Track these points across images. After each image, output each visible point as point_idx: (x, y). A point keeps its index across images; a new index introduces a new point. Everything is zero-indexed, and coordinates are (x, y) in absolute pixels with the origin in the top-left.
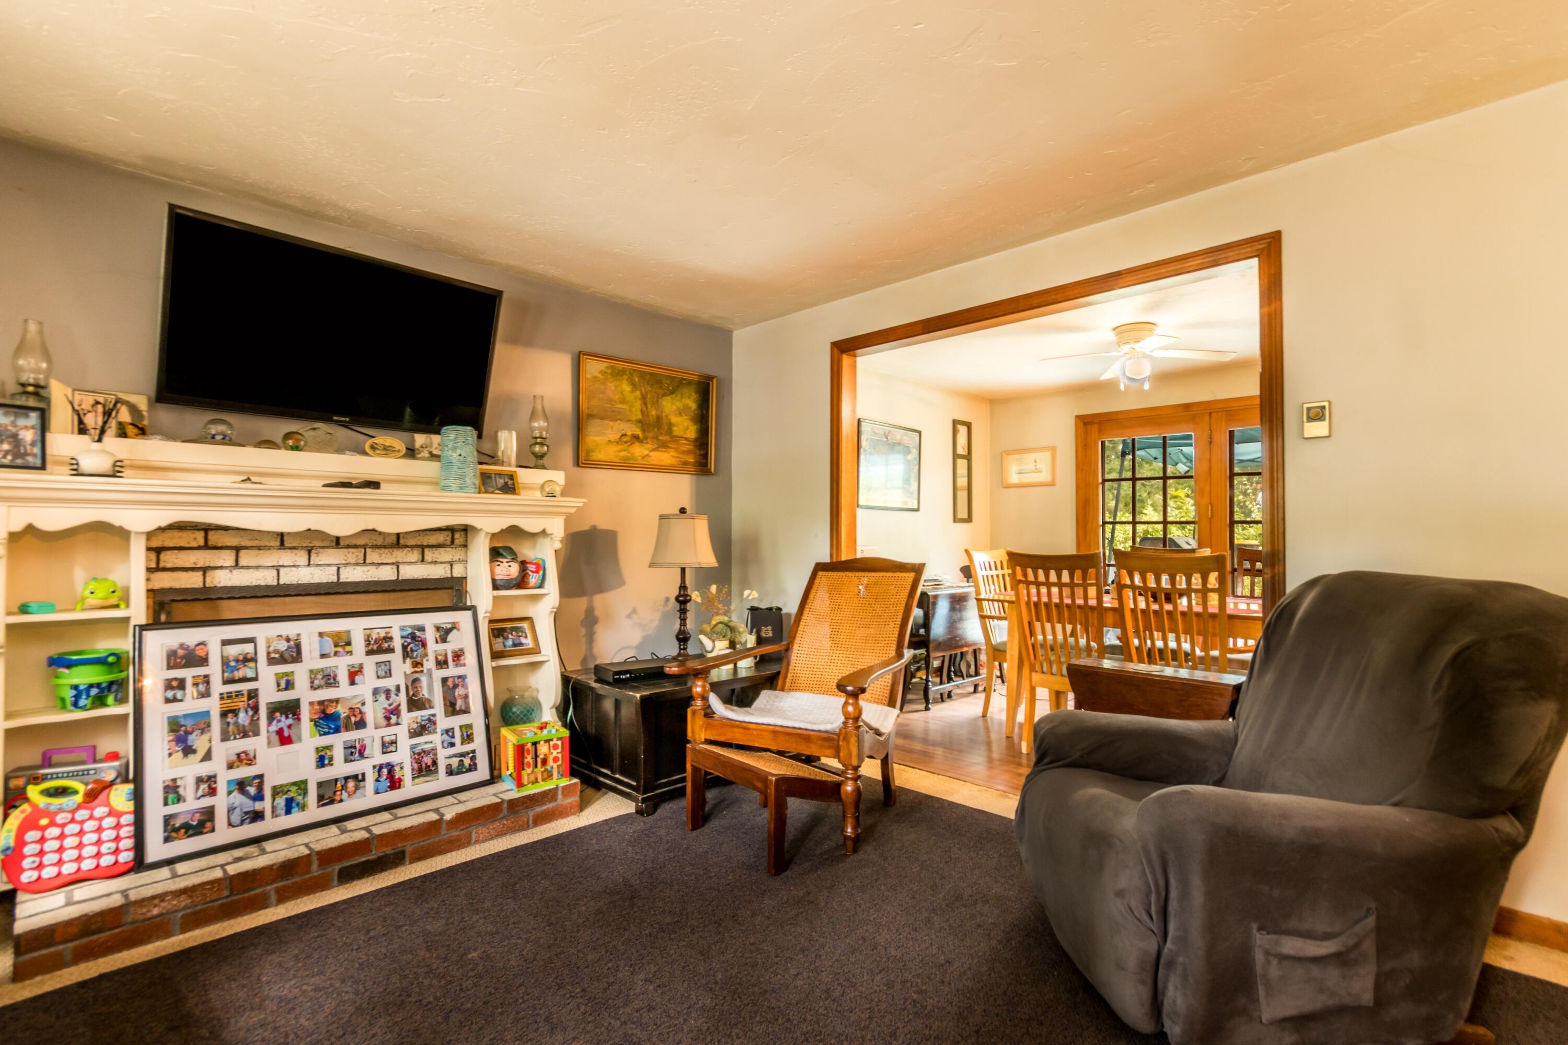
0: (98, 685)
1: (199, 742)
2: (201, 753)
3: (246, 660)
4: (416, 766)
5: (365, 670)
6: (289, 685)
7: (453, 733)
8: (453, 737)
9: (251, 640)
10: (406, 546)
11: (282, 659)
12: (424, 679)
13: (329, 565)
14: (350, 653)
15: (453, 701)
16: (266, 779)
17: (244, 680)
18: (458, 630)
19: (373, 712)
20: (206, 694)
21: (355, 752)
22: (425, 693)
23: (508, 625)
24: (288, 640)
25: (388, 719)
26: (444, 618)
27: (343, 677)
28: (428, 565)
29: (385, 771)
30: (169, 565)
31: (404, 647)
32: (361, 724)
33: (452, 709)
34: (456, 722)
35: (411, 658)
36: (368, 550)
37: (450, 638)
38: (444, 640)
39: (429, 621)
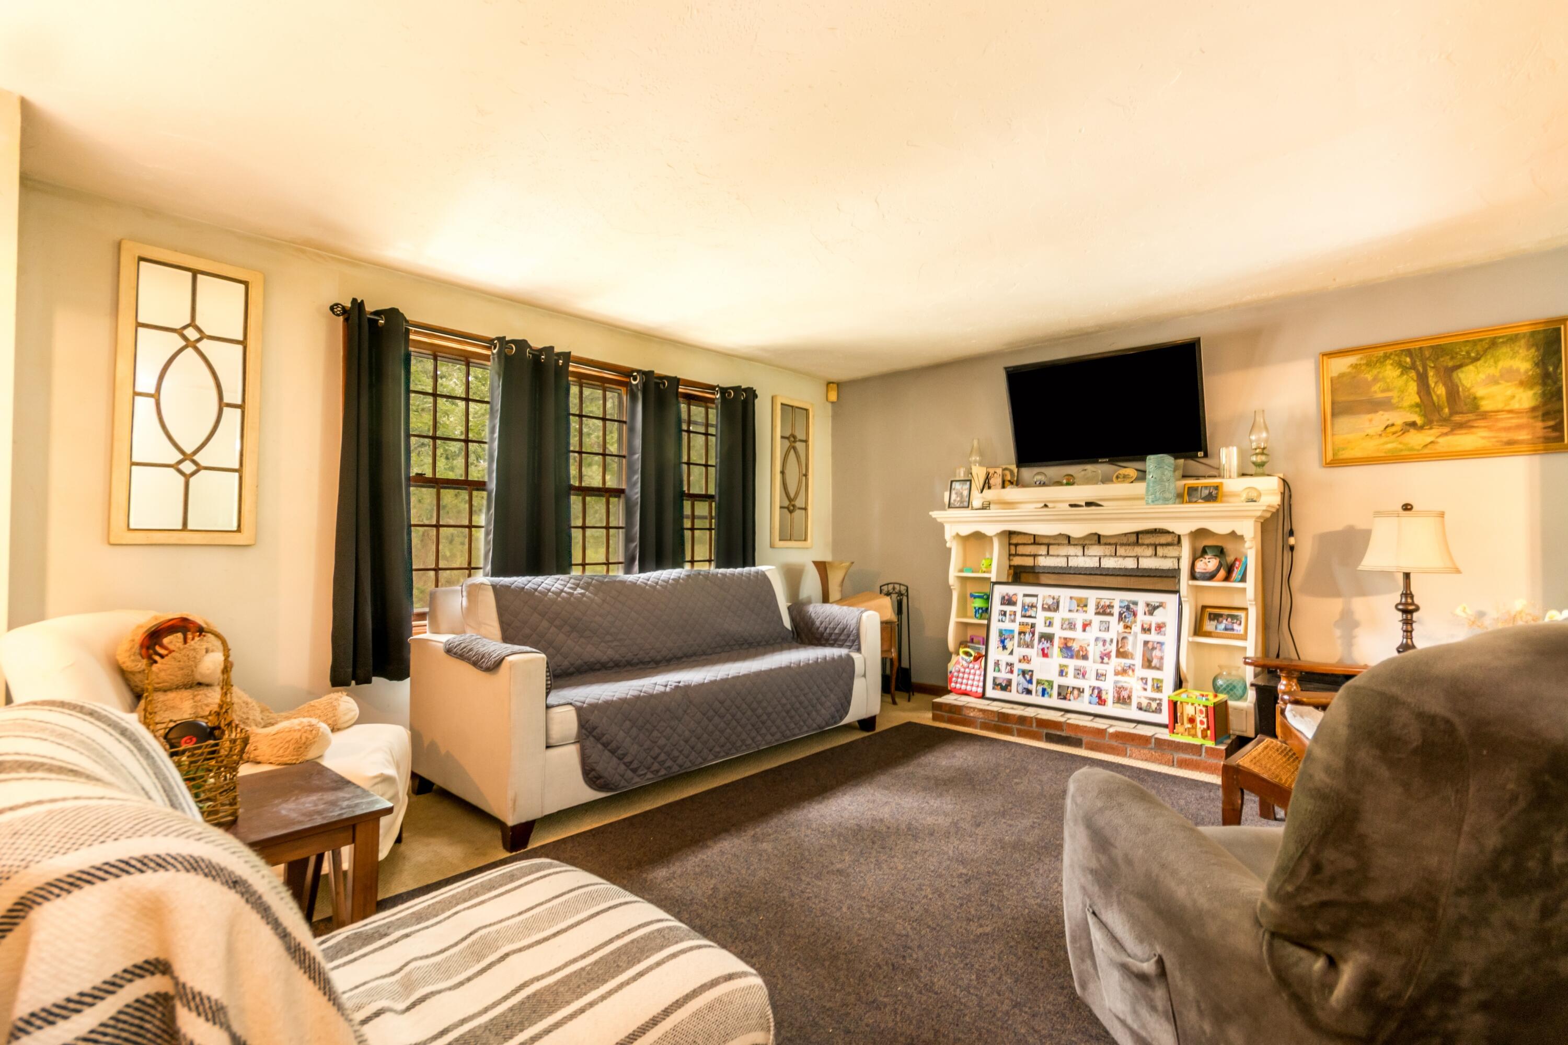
0: (982, 608)
1: (1008, 643)
2: (1009, 650)
3: (1033, 606)
4: (1116, 695)
5: (1093, 624)
6: (1050, 624)
7: (1146, 681)
8: (1146, 683)
9: (1036, 596)
10: (1143, 545)
11: (1048, 609)
12: (1131, 638)
13: (1095, 556)
14: (1086, 612)
15: (1150, 659)
16: (1035, 674)
17: (1030, 617)
18: (1164, 608)
19: (1094, 651)
20: (1013, 621)
21: (1081, 673)
22: (1129, 647)
23: (1226, 612)
24: (1054, 598)
25: (1102, 658)
26: (1154, 598)
27: (1079, 626)
28: (1160, 559)
29: (1096, 692)
30: (1020, 553)
31: (1121, 614)
32: (1085, 657)
33: (1148, 663)
34: (1150, 674)
35: (1124, 622)
36: (1118, 547)
37: (1156, 612)
38: (1151, 613)
39: (1142, 598)
